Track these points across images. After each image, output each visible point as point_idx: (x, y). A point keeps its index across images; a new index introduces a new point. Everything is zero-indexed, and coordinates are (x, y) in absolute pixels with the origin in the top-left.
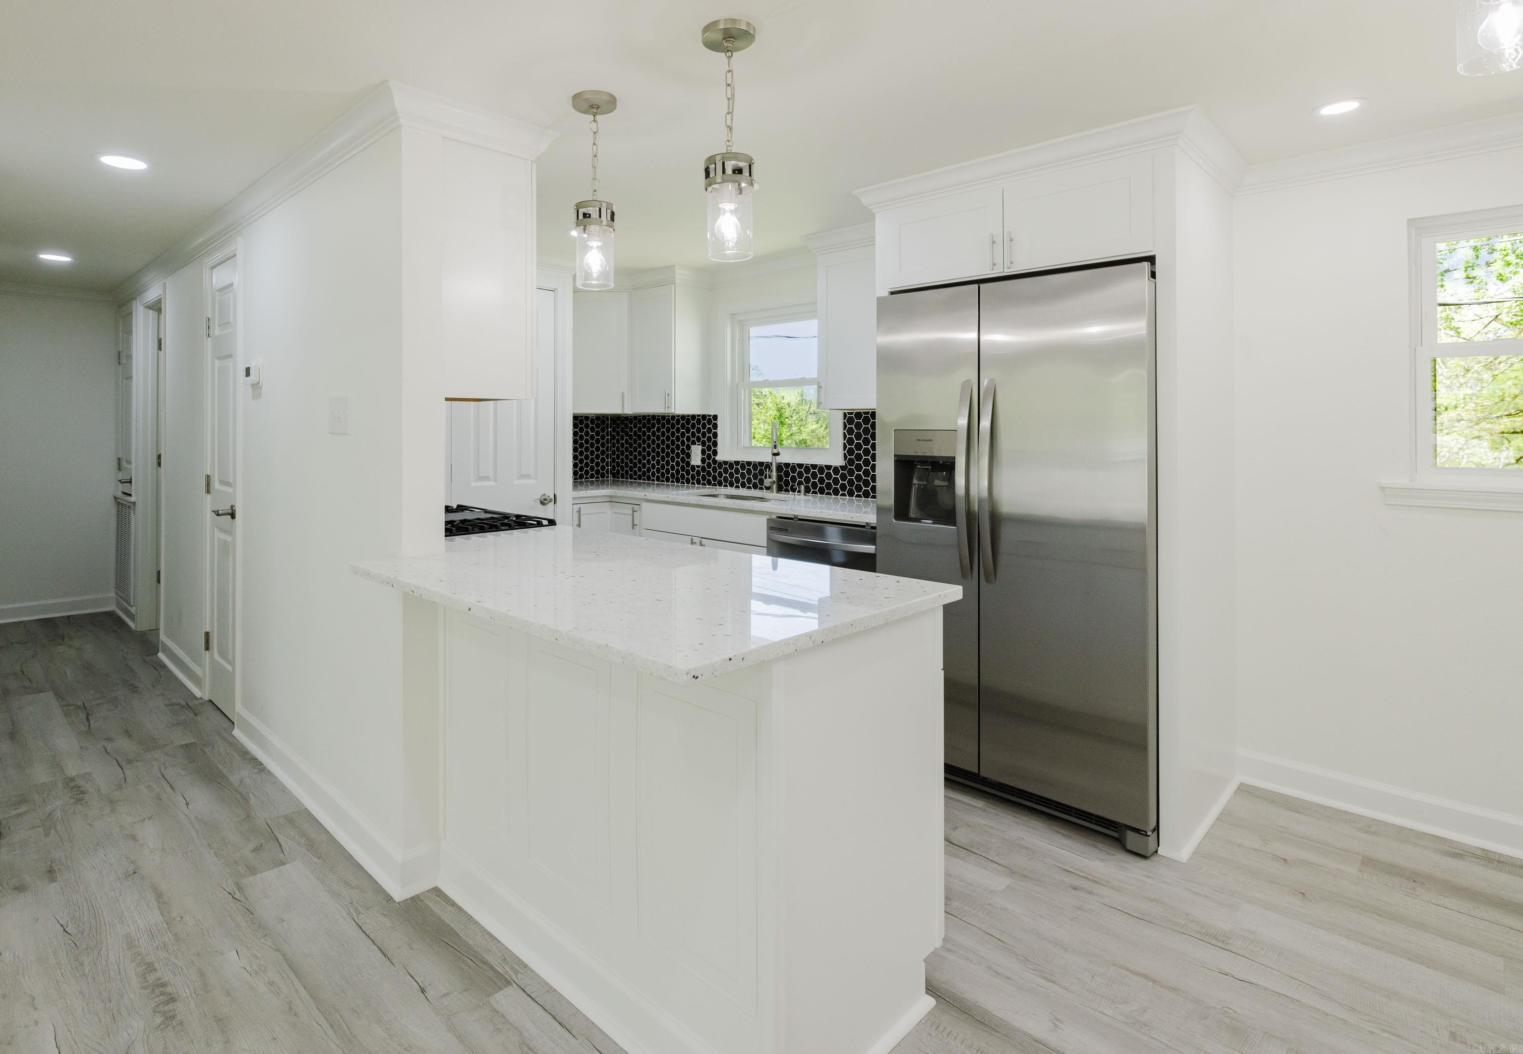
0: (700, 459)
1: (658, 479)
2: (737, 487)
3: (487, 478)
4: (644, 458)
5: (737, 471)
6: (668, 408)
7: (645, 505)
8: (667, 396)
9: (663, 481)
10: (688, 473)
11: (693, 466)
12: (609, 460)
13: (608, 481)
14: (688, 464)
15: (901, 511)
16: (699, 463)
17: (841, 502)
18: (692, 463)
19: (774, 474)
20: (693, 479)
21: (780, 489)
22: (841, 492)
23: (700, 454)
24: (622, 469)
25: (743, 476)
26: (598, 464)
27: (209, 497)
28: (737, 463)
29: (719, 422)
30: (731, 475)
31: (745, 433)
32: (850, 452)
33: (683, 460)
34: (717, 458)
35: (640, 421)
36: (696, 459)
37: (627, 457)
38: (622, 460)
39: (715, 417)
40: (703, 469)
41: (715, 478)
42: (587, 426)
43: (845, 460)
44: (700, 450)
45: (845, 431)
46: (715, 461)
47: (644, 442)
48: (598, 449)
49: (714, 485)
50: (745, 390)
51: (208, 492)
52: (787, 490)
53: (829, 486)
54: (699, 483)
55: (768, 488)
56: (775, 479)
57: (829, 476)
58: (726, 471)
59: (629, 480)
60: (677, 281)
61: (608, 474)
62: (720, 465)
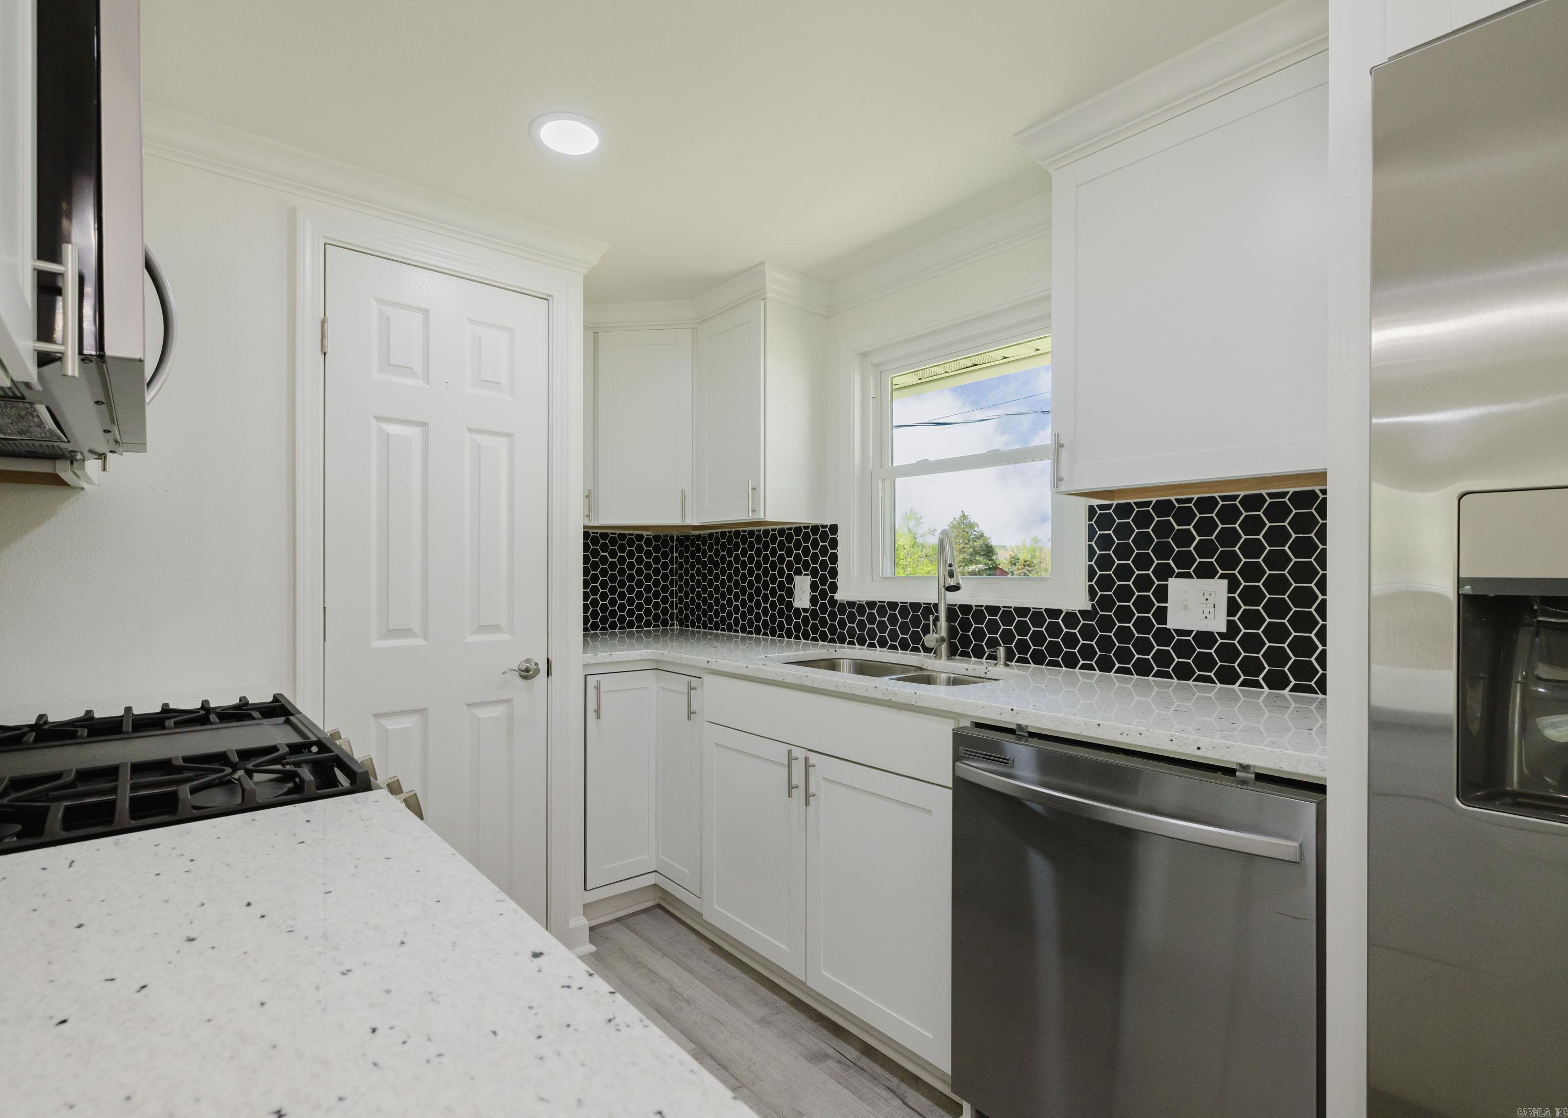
0: (808, 598)
1: (744, 630)
2: (872, 645)
4: (723, 596)
5: (872, 619)
9: (751, 633)
10: (789, 621)
11: (797, 609)
12: (675, 600)
13: (672, 630)
14: (790, 605)
16: (806, 604)
17: (1082, 680)
18: (794, 605)
19: (943, 624)
20: (797, 631)
21: (953, 653)
22: (1082, 662)
23: (809, 590)
24: (693, 613)
25: (882, 627)
26: (656, 606)
28: (872, 604)
29: (841, 536)
30: (861, 625)
31: (885, 554)
32: (1105, 583)
33: (780, 600)
34: (837, 596)
36: (802, 597)
37: (698, 595)
38: (693, 600)
39: (834, 529)
40: (814, 614)
41: (833, 630)
42: (640, 549)
43: (1092, 599)
44: (809, 583)
45: (1093, 543)
46: (833, 602)
47: (723, 572)
49: (832, 641)
50: (883, 480)
52: (965, 655)
53: (1054, 649)
54: (806, 637)
55: (927, 650)
56: (943, 633)
57: (1054, 630)
58: (852, 618)
59: (702, 630)
61: (672, 620)
62: (842, 607)
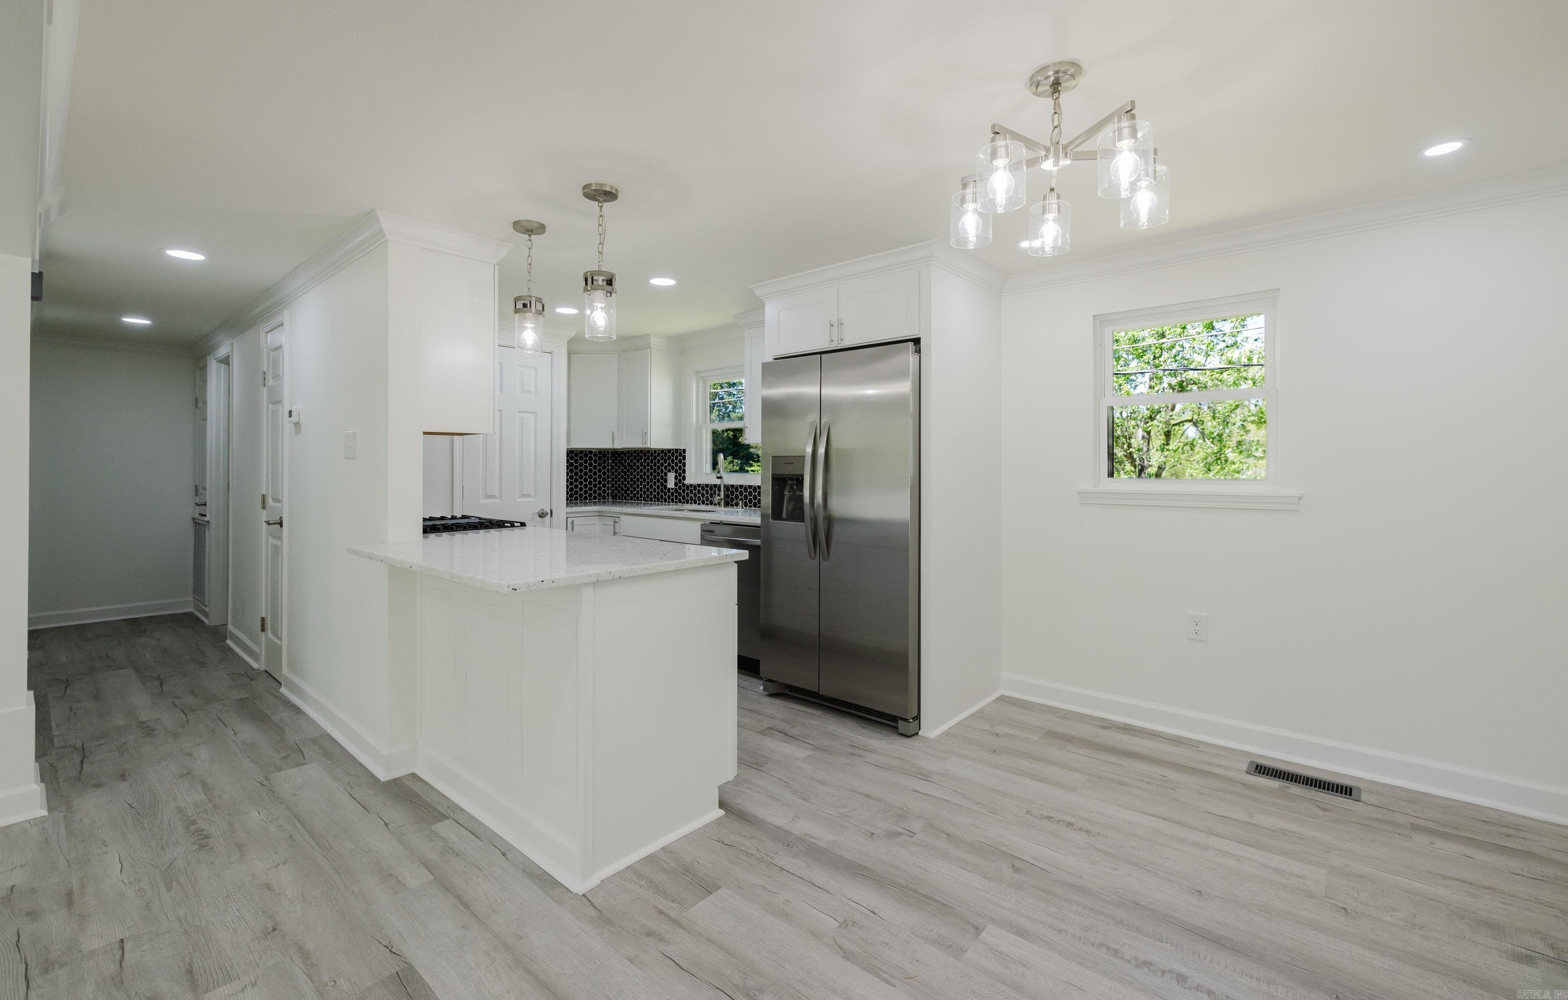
0: (674, 483)
1: (644, 500)
2: (699, 504)
3: (493, 497)
4: (634, 483)
5: (699, 492)
6: (645, 443)
7: (622, 517)
8: (645, 434)
9: (648, 501)
10: (665, 494)
11: (669, 489)
12: (609, 485)
13: (608, 502)
14: (666, 487)
15: (777, 514)
16: (673, 486)
18: (668, 486)
19: (723, 493)
20: (669, 499)
21: (727, 504)
23: (674, 479)
24: (619, 492)
25: (703, 495)
26: (600, 489)
27: (264, 511)
28: (699, 485)
29: (687, 455)
30: (695, 494)
31: (707, 462)
33: (662, 484)
34: (685, 482)
35: (632, 455)
36: (671, 484)
37: (622, 483)
38: (619, 485)
39: (684, 451)
40: (676, 491)
41: (684, 497)
42: (591, 458)
44: (674, 476)
46: (684, 485)
47: (635, 471)
48: (600, 477)
49: (684, 503)
50: (706, 430)
51: (264, 508)
52: (732, 505)
54: (673, 501)
55: (718, 504)
56: (723, 497)
58: (691, 492)
59: (624, 501)
60: (652, 346)
61: (608, 496)
62: (688, 487)
